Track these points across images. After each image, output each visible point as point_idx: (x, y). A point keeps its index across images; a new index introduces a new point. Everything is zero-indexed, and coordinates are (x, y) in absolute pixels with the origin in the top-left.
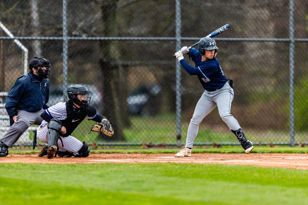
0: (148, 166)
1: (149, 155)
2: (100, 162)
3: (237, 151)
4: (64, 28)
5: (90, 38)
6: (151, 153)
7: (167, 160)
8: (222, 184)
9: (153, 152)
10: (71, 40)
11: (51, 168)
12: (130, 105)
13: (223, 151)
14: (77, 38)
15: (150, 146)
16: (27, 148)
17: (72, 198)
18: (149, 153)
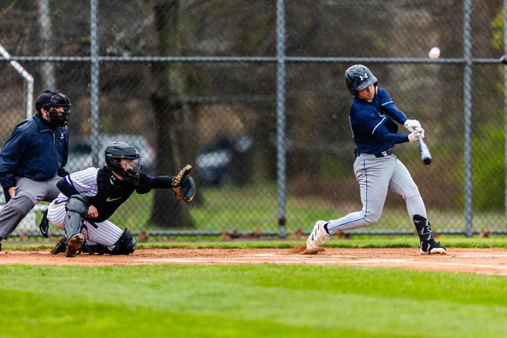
0: (232, 270)
1: (233, 251)
2: (152, 262)
3: (377, 244)
4: (93, 42)
5: (135, 59)
6: (236, 248)
7: (263, 260)
8: (353, 298)
9: (240, 247)
10: (104, 61)
11: (71, 272)
12: (201, 169)
13: (355, 245)
14: (114, 58)
15: (234, 236)
16: (32, 239)
17: (107, 322)
18: (232, 248)
